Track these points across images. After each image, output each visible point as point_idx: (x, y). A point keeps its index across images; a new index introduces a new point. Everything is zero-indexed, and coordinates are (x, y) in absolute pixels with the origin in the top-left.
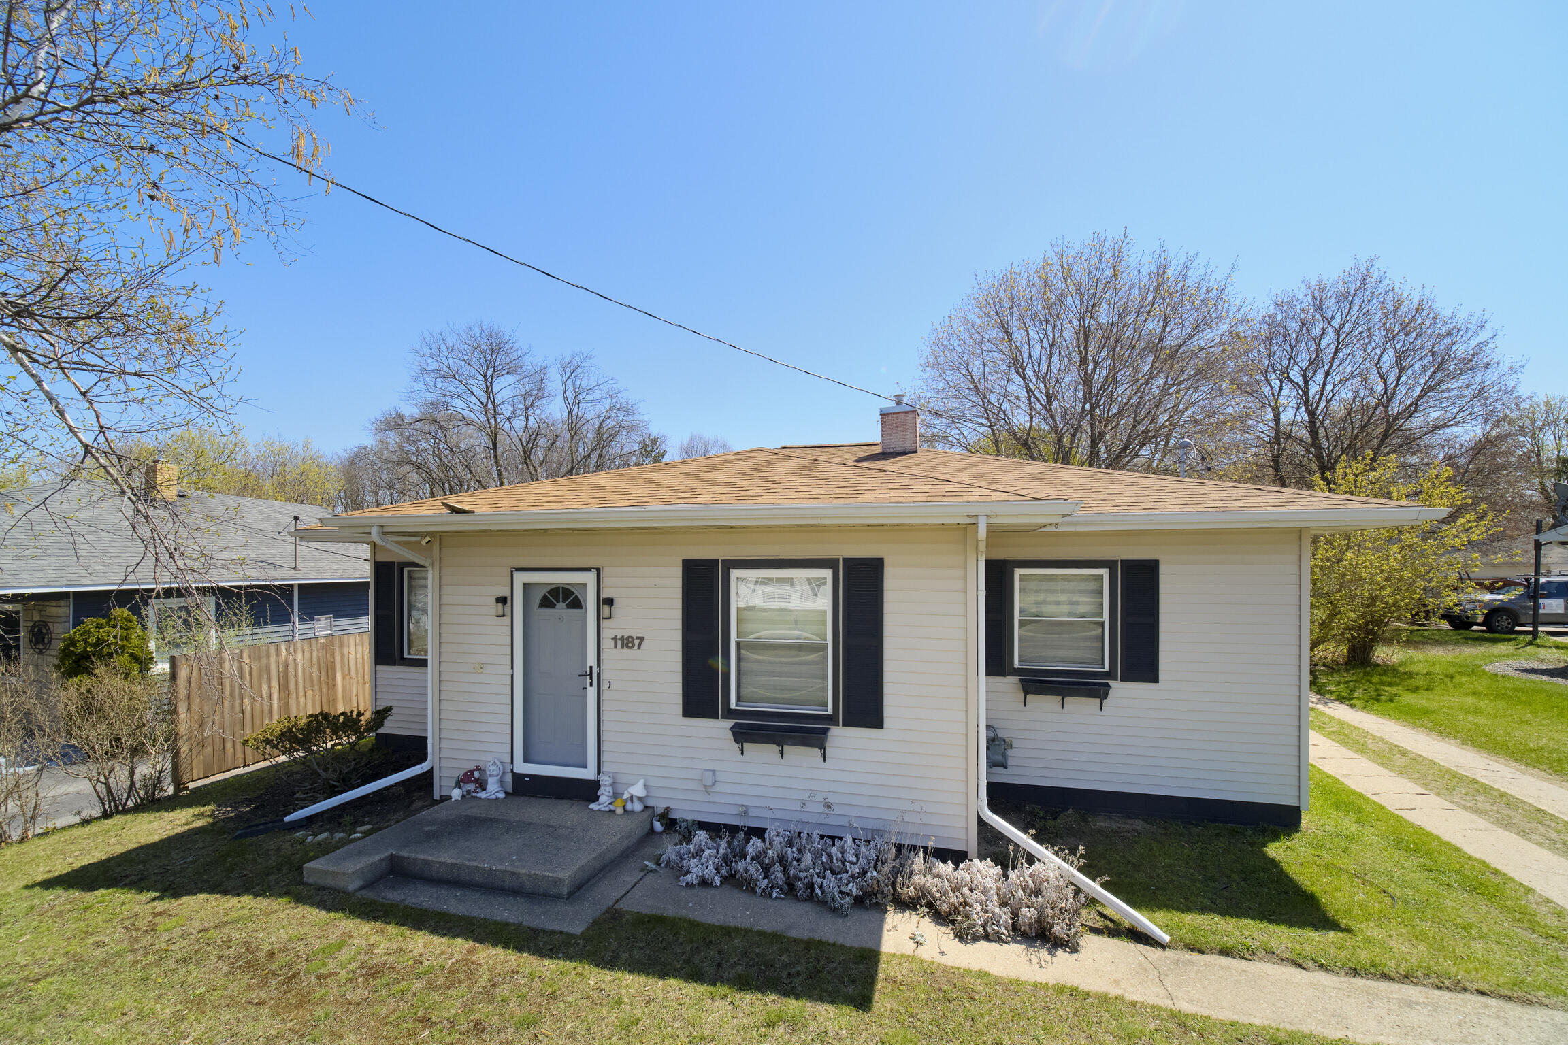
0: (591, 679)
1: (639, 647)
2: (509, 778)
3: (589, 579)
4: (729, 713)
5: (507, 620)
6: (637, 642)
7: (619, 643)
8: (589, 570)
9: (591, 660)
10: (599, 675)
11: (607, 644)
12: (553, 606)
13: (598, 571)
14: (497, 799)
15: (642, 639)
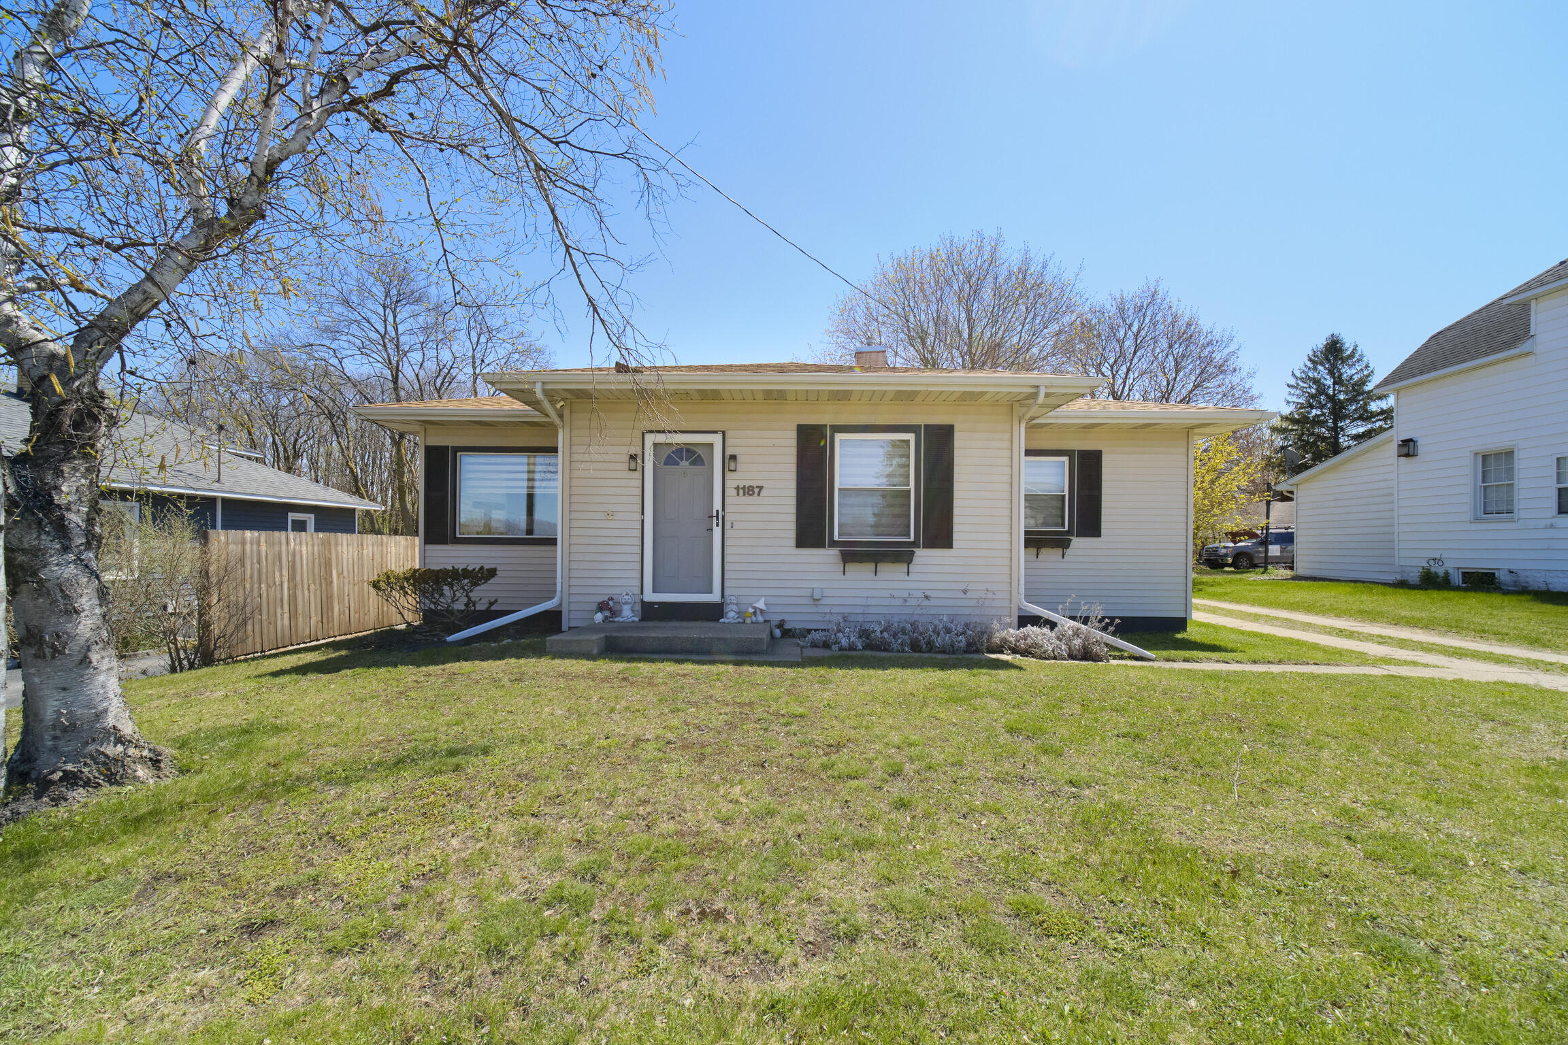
0: (717, 519)
1: (759, 495)
2: (638, 607)
3: (716, 439)
4: (834, 544)
5: (638, 474)
6: (756, 490)
7: (741, 492)
8: (716, 432)
9: (717, 505)
10: (723, 517)
11: (730, 492)
12: (678, 464)
13: (724, 433)
14: (633, 622)
15: (761, 488)
